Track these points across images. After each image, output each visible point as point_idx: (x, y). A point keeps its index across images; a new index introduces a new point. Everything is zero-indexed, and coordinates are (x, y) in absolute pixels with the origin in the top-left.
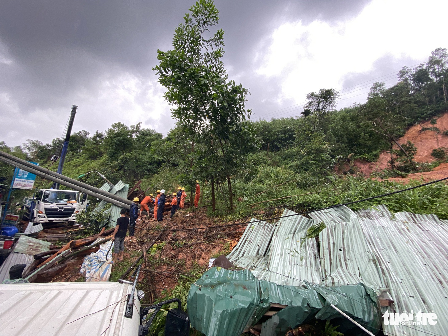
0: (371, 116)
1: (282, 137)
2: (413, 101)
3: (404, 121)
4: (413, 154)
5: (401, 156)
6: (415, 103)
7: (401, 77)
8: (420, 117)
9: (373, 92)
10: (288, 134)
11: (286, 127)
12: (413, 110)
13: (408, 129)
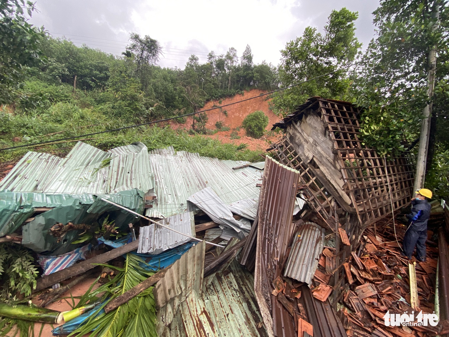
0: (185, 84)
1: (96, 75)
2: (213, 82)
3: (205, 95)
4: (206, 122)
5: (199, 122)
6: (213, 84)
7: (210, 58)
8: (214, 96)
9: (190, 63)
10: (104, 72)
11: (103, 63)
12: (211, 89)
13: (206, 103)
